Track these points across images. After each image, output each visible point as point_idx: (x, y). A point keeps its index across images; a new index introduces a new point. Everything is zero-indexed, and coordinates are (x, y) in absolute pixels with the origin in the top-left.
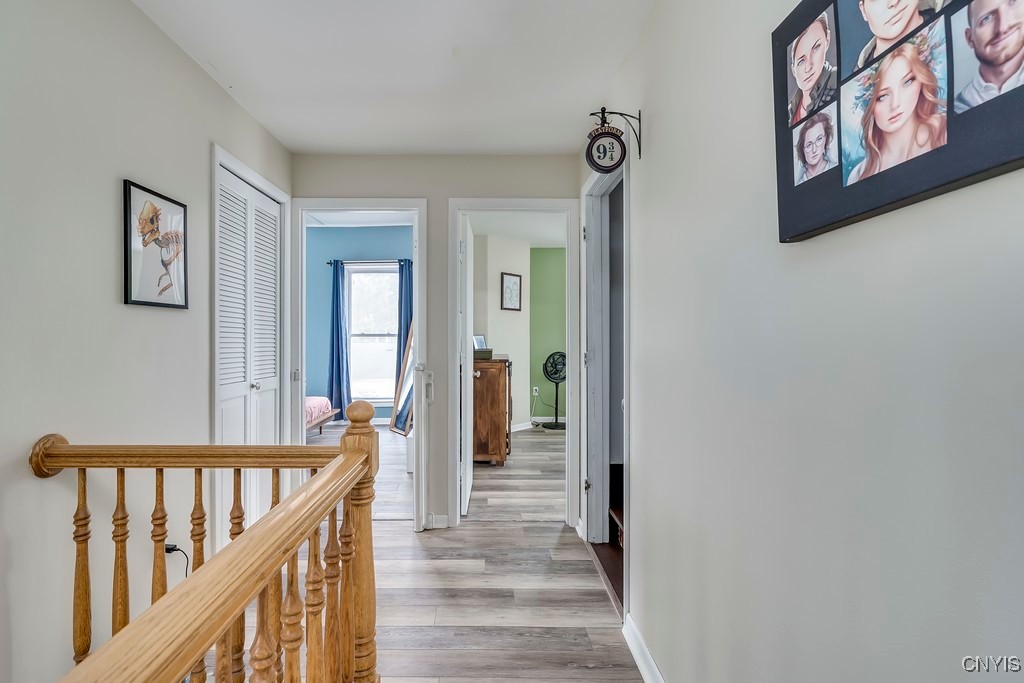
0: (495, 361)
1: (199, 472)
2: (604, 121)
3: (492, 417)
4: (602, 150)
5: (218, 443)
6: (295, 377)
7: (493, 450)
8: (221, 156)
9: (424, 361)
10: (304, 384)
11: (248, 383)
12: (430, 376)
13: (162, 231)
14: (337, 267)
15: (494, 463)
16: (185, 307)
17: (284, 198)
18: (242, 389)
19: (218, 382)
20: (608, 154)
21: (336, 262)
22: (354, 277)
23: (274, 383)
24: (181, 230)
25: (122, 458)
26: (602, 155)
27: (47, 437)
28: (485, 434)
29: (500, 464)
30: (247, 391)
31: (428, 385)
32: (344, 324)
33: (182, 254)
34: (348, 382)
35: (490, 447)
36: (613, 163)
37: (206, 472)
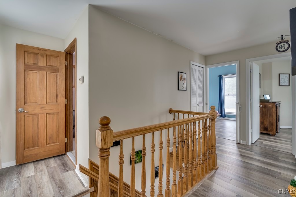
0: (271, 103)
1: (188, 115)
2: (282, 39)
3: (269, 120)
4: (281, 46)
5: (191, 111)
6: (207, 104)
7: (270, 130)
8: (192, 63)
9: (239, 101)
10: (209, 106)
11: (197, 104)
12: (240, 105)
13: (183, 78)
14: (221, 77)
15: (271, 135)
16: (186, 90)
17: (204, 66)
18: (196, 105)
19: (191, 103)
20: (283, 47)
21: (220, 76)
22: (226, 79)
23: (202, 105)
24: (185, 77)
25: (179, 112)
26: (281, 48)
27: (171, 108)
28: (267, 125)
29: (274, 135)
30: (196, 106)
31: (240, 107)
32: (223, 92)
33: (185, 82)
34: (224, 108)
35: (269, 129)
36: (285, 49)
37: (189, 115)
